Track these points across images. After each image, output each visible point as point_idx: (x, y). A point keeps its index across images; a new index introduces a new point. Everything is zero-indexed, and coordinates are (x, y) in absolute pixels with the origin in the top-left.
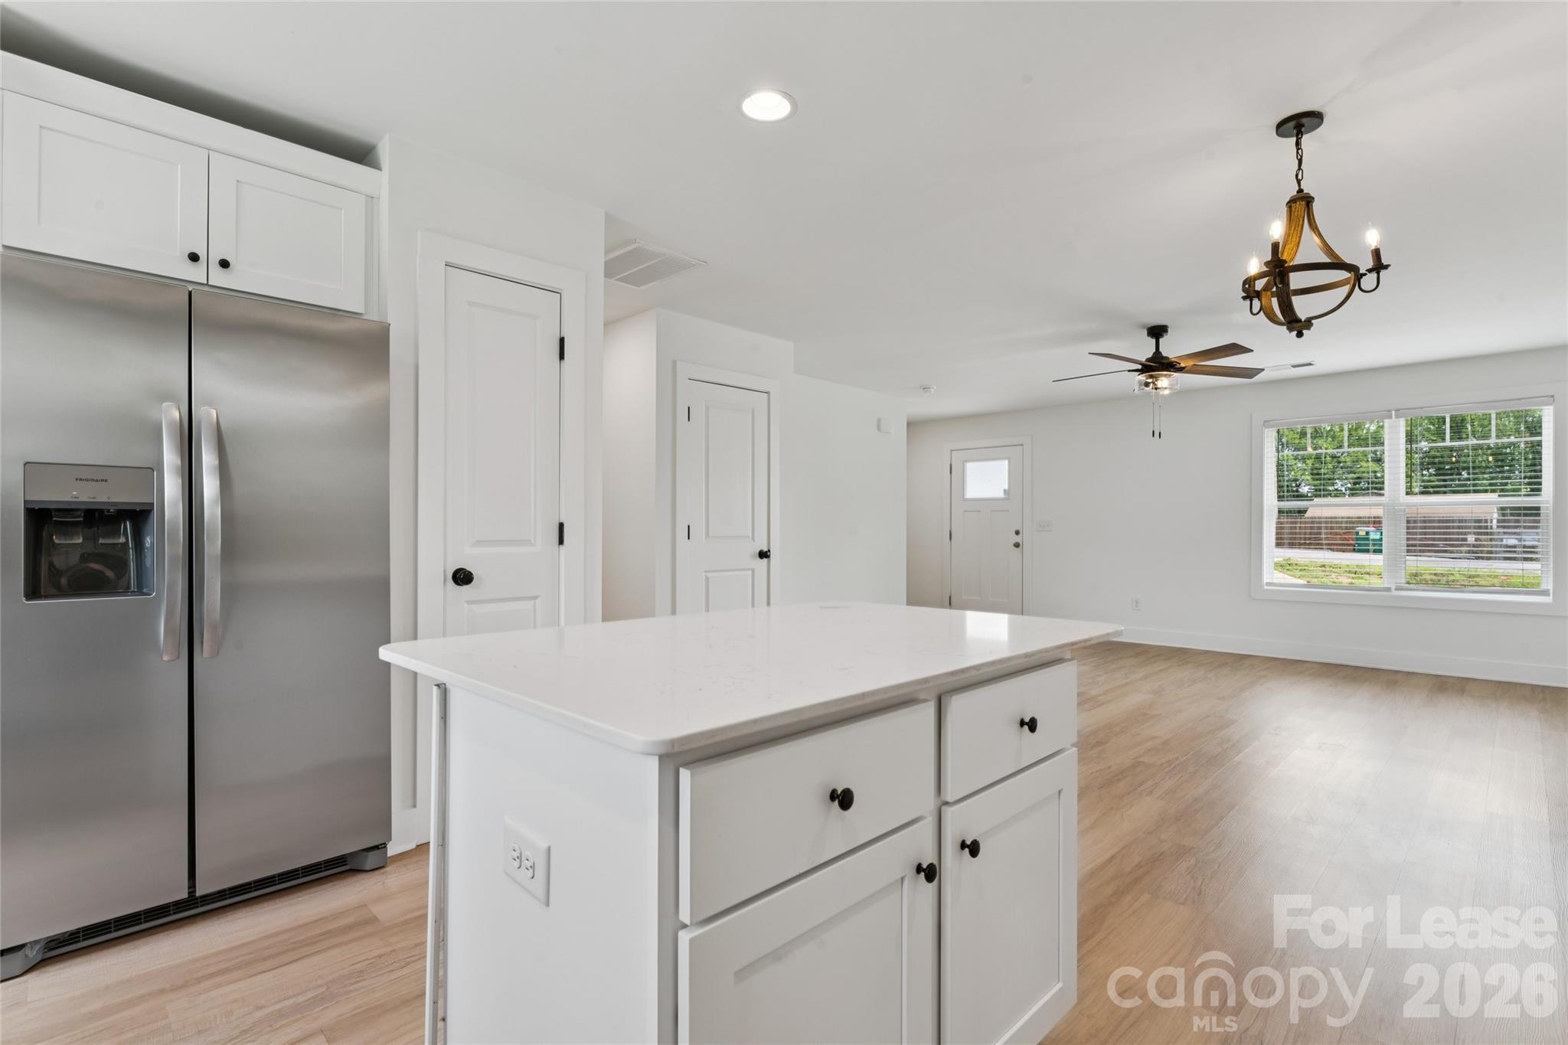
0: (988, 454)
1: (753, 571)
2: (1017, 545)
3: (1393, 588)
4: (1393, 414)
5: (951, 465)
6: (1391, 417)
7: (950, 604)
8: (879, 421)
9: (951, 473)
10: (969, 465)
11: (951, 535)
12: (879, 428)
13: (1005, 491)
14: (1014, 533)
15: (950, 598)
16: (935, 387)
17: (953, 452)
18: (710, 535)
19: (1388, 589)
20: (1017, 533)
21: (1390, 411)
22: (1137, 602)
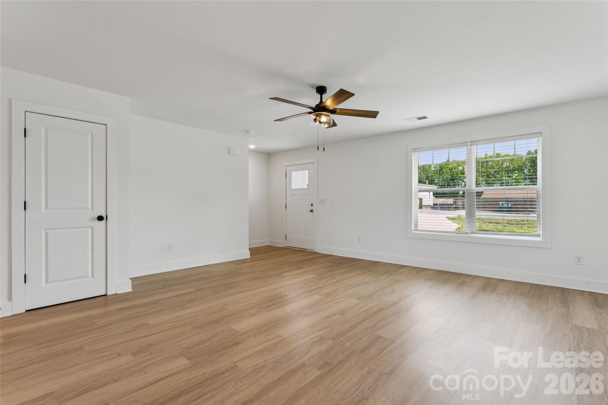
0: (301, 167)
1: (92, 228)
2: (312, 211)
3: (469, 232)
4: (469, 144)
5: (286, 173)
6: (467, 146)
7: (286, 239)
8: (229, 149)
9: (286, 177)
10: (293, 173)
11: (286, 206)
12: (229, 153)
13: (307, 185)
14: (310, 205)
15: (286, 236)
16: (253, 132)
17: (287, 167)
18: (49, 207)
19: (467, 233)
20: (312, 205)
21: (467, 142)
22: (360, 239)
